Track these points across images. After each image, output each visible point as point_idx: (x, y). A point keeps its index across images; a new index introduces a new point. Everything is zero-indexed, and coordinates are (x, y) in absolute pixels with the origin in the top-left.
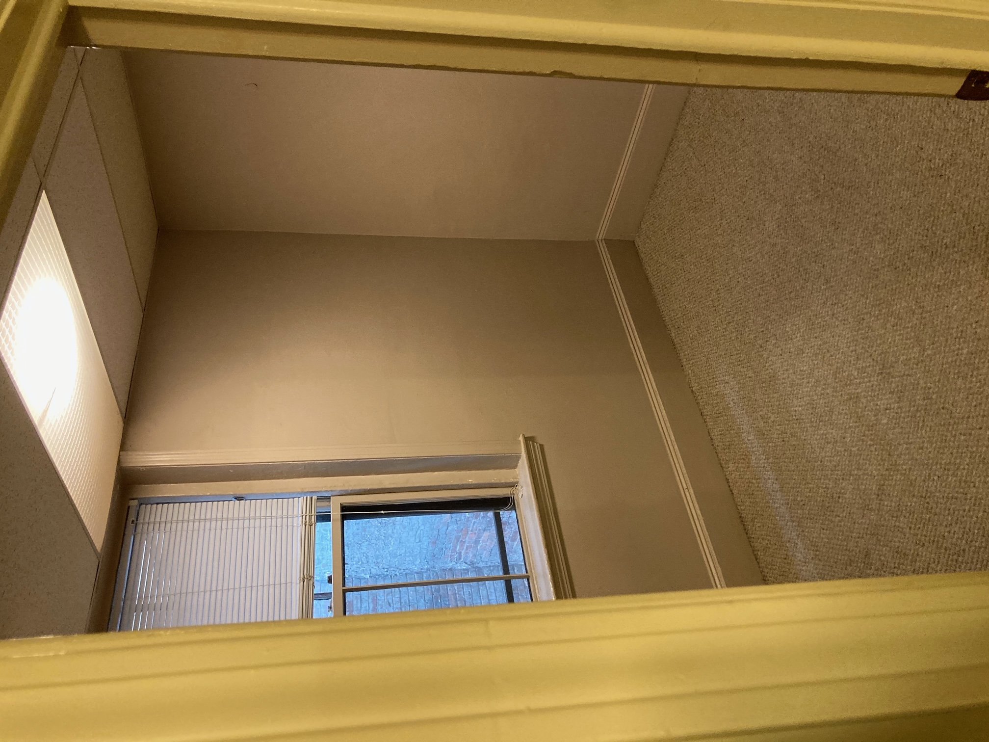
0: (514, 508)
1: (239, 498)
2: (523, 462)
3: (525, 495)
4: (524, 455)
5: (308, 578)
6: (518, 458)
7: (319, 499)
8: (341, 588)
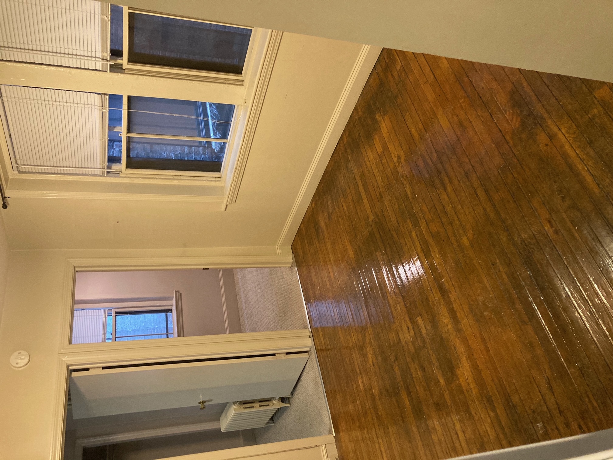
0: (171, 312)
1: (83, 310)
2: (174, 299)
3: (174, 308)
4: (175, 297)
5: (104, 334)
6: (173, 297)
7: (108, 309)
8: (115, 337)
